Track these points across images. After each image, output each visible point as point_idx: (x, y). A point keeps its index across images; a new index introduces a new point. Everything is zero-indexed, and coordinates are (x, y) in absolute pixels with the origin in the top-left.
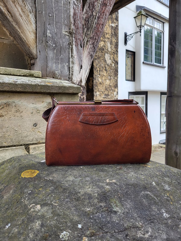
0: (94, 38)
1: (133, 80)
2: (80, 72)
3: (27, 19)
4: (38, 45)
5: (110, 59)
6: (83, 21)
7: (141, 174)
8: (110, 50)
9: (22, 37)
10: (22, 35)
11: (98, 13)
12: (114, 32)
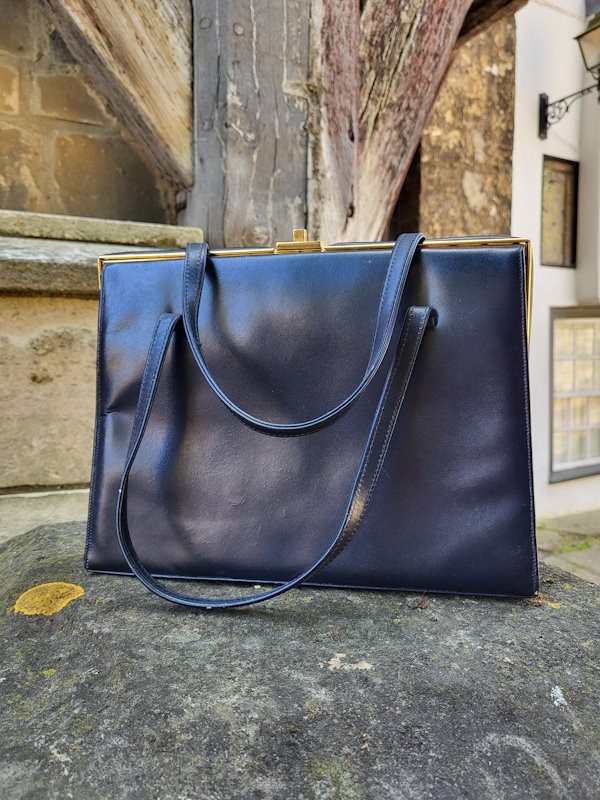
0: (404, 105)
1: (568, 262)
2: (345, 229)
3: (160, 50)
4: (196, 139)
5: (482, 190)
6: (362, 47)
7: (504, 644)
8: (481, 157)
9: (141, 113)
10: (143, 107)
11: (419, 16)
12: (500, 95)
